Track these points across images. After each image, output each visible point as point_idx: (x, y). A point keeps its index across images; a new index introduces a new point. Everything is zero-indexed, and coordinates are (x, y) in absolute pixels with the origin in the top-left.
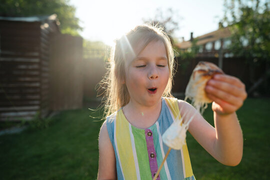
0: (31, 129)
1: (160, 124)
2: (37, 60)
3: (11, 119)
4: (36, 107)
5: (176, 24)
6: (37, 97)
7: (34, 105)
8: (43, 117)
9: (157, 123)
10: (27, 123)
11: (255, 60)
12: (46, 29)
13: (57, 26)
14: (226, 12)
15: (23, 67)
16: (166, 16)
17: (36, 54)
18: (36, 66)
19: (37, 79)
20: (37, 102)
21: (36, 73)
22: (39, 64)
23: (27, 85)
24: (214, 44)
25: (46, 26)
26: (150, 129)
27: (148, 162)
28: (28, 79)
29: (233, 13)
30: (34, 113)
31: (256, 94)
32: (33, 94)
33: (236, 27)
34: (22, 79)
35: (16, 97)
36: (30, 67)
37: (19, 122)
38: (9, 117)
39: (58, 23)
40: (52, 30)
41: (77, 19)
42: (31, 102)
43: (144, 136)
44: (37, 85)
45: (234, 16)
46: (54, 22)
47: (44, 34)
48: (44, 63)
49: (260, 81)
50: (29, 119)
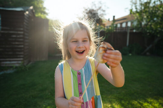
0: (19, 71)
1: (84, 69)
2: (22, 33)
3: (7, 65)
4: (22, 59)
5: (104, 11)
6: (22, 53)
7: (20, 58)
8: (25, 64)
9: (83, 69)
10: (16, 67)
11: (148, 34)
12: (27, 14)
13: (33, 12)
14: (132, 6)
15: (14, 36)
16: (98, 6)
17: (22, 29)
18: (21, 36)
19: (22, 43)
20: (22, 56)
21: (21, 40)
22: (23, 34)
23: (16, 46)
24: (127, 23)
25: (27, 12)
26: (80, 71)
27: (78, 87)
28: (17, 43)
29: (136, 6)
30: (20, 62)
31: (148, 54)
32: (20, 51)
33: (137, 15)
34: (14, 43)
35: (10, 53)
36: (18, 36)
37: (12, 67)
38: (6, 64)
39: (34, 11)
40: (30, 15)
41: (44, 8)
42: (19, 56)
43: (76, 74)
44: (22, 46)
45: (136, 8)
46: (32, 10)
47: (26, 18)
48: (26, 34)
49: (151, 46)
50: (17, 65)
